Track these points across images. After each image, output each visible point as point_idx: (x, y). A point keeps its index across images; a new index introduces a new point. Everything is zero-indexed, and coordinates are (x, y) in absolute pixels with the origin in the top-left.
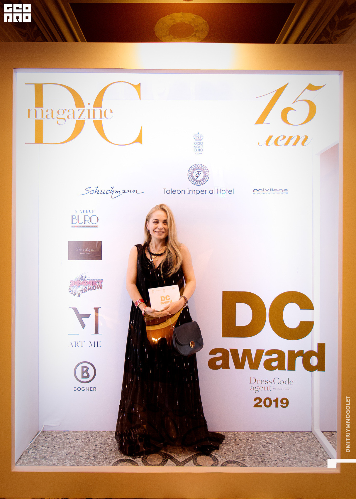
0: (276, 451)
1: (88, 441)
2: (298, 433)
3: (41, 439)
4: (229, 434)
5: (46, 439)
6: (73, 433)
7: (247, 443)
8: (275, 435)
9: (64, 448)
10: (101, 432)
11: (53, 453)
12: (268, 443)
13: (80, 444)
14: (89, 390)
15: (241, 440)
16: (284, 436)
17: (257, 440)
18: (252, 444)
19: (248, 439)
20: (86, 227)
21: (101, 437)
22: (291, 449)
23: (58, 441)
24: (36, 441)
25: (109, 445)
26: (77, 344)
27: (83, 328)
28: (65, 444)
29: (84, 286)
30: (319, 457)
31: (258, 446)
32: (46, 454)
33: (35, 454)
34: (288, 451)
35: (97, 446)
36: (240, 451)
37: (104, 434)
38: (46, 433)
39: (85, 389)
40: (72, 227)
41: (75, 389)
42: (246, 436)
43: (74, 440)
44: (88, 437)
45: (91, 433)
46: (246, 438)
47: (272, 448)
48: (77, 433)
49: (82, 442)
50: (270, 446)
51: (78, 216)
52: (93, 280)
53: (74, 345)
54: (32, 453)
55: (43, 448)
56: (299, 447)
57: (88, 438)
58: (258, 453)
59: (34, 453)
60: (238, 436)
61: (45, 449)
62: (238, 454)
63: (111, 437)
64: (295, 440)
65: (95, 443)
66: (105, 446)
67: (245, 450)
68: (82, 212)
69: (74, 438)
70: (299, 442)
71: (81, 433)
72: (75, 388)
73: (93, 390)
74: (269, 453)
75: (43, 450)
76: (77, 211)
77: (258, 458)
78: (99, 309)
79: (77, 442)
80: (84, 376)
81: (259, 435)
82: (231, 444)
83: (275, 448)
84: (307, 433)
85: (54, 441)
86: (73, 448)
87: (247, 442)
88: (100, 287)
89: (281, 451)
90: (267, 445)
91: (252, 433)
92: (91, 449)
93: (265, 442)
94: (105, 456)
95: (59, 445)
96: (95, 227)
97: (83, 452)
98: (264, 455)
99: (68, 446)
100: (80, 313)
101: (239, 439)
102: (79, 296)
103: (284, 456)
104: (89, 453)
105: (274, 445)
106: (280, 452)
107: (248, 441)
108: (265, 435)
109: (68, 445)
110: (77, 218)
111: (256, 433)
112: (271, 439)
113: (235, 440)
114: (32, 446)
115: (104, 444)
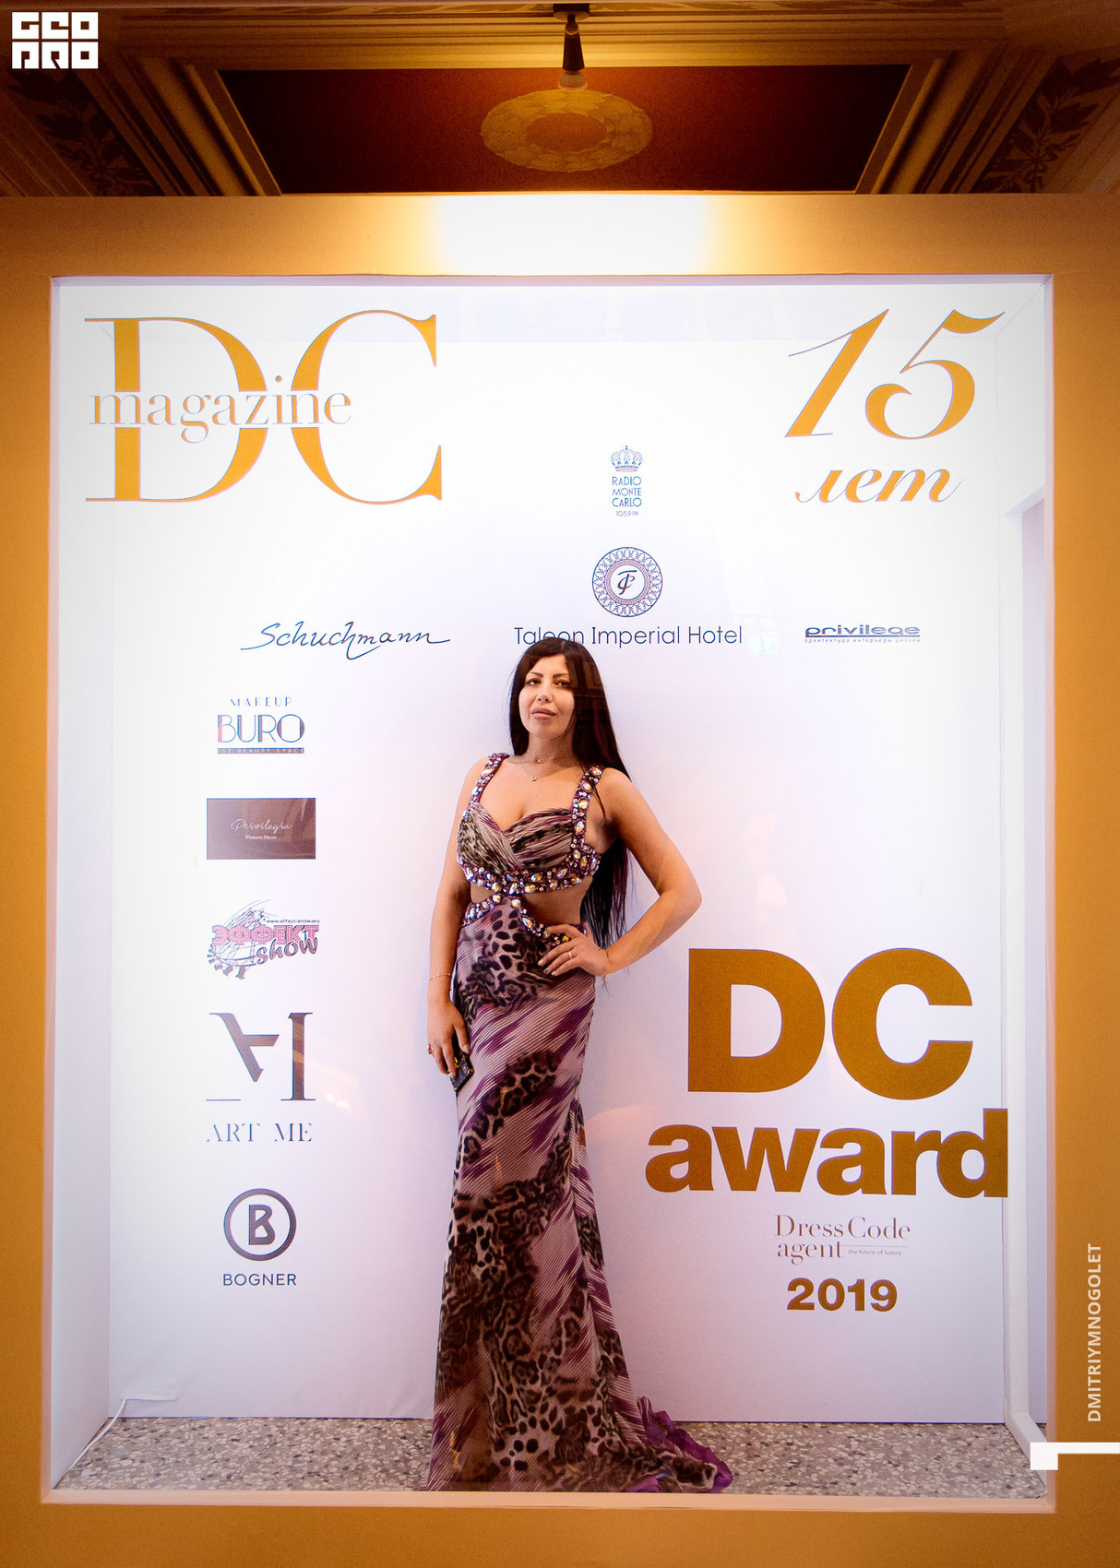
0: (876, 1474)
1: (271, 1446)
2: (959, 1426)
3: (118, 1440)
4: (729, 1429)
5: (132, 1440)
6: (219, 1425)
7: (786, 1452)
8: (882, 1433)
9: (193, 1464)
10: (310, 1421)
11: (158, 1475)
12: (855, 1452)
13: (244, 1451)
14: (272, 1283)
15: (767, 1445)
16: (910, 1436)
17: (818, 1446)
18: (802, 1456)
19: (790, 1441)
20: (266, 751)
21: (312, 1434)
22: (927, 1470)
23: (175, 1445)
24: (101, 1446)
25: (340, 1456)
26: (232, 1133)
27: (255, 1079)
28: (198, 1453)
29: (257, 943)
30: (1014, 1490)
31: (822, 1460)
32: (137, 1479)
33: (104, 1476)
34: (915, 1474)
35: (299, 1458)
36: (760, 1473)
37: (323, 1426)
38: (133, 1424)
39: (261, 1281)
40: (221, 751)
41: (227, 1280)
42: (787, 1433)
43: (224, 1441)
44: (269, 1433)
45: (279, 1424)
46: (784, 1439)
47: (866, 1465)
48: (235, 1425)
49: (251, 1447)
50: (862, 1460)
51: (239, 717)
52: (287, 924)
53: (224, 1137)
54: (91, 1476)
55: (126, 1463)
56: (954, 1464)
57: (270, 1436)
58: (818, 1478)
59: (98, 1475)
60: (760, 1433)
61: (134, 1465)
62: (753, 1482)
63: (344, 1434)
64: (944, 1445)
65: (293, 1450)
66: (326, 1458)
67: (776, 1471)
68: (252, 702)
69: (225, 1435)
70: (957, 1450)
71: (247, 1424)
72: (227, 1277)
73: (285, 1281)
74: (853, 1479)
75: (126, 1468)
76: (236, 702)
77: (816, 1490)
78: (307, 1017)
79: (235, 1447)
80: (257, 1236)
81: (828, 1432)
82: (733, 1456)
83: (875, 1466)
84: (989, 1428)
85: (159, 1444)
86: (221, 1463)
87: (786, 1449)
88: (310, 946)
89: (895, 1473)
90: (851, 1458)
91: (806, 1427)
92: (279, 1467)
93: (845, 1451)
94: (325, 1484)
95: (177, 1455)
96: (293, 751)
97: (255, 1474)
98: (835, 1483)
99: (204, 1458)
100: (245, 1033)
101: (762, 1443)
102: (240, 975)
103: (900, 1486)
104: (273, 1477)
105: (872, 1459)
106: (891, 1476)
107: (791, 1447)
108: (850, 1432)
109: (205, 1455)
110: (235, 724)
111: (820, 1425)
112: (865, 1442)
113: (749, 1444)
114: (89, 1458)
115: (323, 1453)
